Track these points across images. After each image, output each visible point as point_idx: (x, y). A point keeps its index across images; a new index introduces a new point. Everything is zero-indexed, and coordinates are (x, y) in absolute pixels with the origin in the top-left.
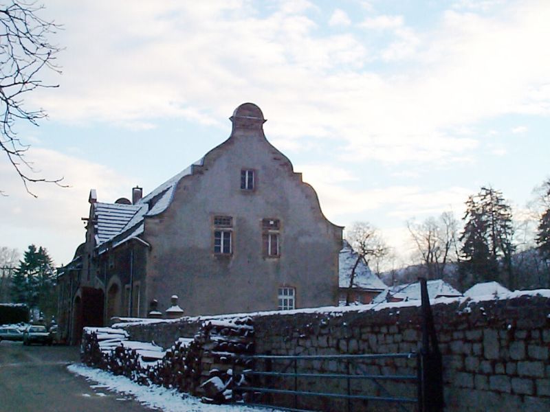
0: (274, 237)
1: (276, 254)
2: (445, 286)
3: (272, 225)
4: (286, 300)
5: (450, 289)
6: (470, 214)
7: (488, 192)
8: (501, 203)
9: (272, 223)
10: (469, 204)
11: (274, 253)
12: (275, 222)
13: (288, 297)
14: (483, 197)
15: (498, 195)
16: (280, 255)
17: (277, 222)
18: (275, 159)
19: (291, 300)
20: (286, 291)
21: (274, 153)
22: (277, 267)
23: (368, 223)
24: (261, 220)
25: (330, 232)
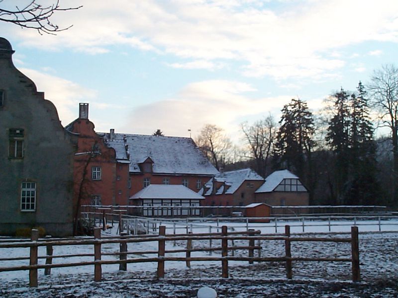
0: (20, 142)
1: (21, 156)
2: (251, 173)
3: (18, 133)
4: (28, 192)
5: (255, 175)
6: (285, 119)
7: (297, 102)
8: (306, 110)
9: (18, 132)
10: (284, 111)
11: (20, 156)
12: (20, 131)
13: (31, 190)
14: (293, 106)
15: (304, 105)
16: (23, 157)
17: (22, 131)
18: (21, 81)
19: (33, 192)
20: (28, 185)
21: (20, 77)
22: (21, 166)
23: (215, 126)
24: (8, 129)
25: (67, 139)
